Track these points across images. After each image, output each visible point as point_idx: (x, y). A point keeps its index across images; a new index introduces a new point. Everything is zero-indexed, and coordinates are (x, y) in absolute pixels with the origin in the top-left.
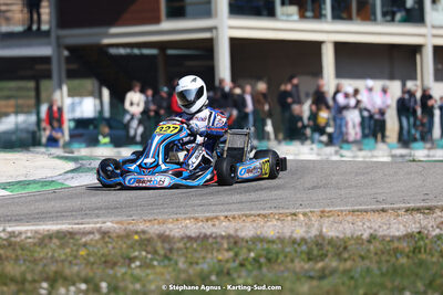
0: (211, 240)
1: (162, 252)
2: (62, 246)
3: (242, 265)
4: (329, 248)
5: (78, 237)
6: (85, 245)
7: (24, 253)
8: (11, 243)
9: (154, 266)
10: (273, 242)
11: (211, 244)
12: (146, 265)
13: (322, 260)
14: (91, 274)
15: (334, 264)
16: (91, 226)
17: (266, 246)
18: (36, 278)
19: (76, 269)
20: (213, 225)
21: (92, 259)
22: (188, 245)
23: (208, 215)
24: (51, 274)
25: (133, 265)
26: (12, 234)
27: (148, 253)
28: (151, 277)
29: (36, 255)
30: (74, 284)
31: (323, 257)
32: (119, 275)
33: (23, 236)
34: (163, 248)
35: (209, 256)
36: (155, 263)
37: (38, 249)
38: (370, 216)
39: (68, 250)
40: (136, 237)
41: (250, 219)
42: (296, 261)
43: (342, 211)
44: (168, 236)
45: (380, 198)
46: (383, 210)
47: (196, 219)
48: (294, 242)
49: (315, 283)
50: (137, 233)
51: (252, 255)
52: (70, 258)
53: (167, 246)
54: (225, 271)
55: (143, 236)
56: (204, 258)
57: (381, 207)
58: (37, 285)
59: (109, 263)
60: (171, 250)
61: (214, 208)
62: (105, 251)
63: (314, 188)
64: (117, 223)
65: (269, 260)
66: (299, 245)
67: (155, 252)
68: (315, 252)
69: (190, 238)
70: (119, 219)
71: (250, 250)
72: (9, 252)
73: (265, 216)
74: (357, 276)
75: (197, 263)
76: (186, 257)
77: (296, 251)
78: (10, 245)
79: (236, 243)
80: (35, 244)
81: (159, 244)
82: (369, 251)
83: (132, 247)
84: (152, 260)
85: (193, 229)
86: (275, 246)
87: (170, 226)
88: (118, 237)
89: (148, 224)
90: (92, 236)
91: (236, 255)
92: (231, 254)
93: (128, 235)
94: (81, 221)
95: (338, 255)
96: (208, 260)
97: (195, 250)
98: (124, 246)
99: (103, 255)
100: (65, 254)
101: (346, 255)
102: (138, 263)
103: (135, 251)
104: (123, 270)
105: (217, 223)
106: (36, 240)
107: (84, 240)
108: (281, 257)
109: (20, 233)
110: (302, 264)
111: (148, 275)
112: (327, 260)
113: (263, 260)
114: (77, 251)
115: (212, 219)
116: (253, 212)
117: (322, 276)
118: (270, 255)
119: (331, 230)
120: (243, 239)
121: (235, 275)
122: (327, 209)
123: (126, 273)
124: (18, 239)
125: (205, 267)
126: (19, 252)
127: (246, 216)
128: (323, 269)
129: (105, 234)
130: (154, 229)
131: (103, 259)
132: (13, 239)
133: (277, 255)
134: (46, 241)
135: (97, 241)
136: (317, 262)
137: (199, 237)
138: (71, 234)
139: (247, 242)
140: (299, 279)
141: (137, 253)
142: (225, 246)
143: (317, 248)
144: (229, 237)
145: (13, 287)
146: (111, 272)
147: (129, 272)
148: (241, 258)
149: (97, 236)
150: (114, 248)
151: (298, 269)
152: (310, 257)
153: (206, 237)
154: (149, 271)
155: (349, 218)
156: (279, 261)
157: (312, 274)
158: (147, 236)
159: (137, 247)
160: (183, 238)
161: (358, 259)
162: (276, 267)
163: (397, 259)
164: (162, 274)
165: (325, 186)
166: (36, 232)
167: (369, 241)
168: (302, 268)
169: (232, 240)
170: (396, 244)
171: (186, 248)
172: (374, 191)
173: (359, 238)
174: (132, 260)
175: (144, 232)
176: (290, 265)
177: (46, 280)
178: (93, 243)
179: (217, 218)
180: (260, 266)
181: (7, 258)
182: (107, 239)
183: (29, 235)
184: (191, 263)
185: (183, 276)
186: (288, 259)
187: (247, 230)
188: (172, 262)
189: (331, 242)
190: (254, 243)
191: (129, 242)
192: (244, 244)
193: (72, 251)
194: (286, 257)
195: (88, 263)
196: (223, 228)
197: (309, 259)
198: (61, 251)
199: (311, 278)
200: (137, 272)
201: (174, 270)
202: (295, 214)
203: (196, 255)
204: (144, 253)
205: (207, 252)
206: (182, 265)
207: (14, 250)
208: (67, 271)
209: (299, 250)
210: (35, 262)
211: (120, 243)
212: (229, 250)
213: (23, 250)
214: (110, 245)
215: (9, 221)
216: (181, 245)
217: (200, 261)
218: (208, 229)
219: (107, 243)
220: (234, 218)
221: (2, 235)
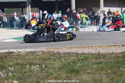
0: (71, 54)
1: (58, 57)
2: (32, 55)
3: (79, 60)
4: (101, 56)
5: (36, 53)
6: (38, 55)
7: (23, 57)
8: (19, 54)
9: (56, 61)
11: (71, 55)
13: (100, 59)
14: (40, 63)
15: (103, 60)
16: (39, 50)
17: (85, 55)
18: (26, 64)
19: (36, 61)
23: (69, 47)
24: (30, 63)
25: (50, 61)
26: (19, 52)
28: (55, 63)
30: (36, 65)
31: (100, 58)
32: (47, 63)
35: (70, 58)
37: (26, 56)
38: (112, 47)
39: (34, 56)
40: (51, 53)
41: (80, 48)
42: (93, 59)
43: (105, 46)
44: (59, 53)
45: (115, 42)
46: (116, 46)
47: (67, 48)
48: (92, 54)
49: (97, 65)
50: (51, 52)
51: (81, 58)
52: (34, 59)
53: (59, 55)
54: (74, 62)
55: (53, 53)
57: (115, 45)
58: (26, 66)
59: (44, 60)
60: (60, 57)
61: (71, 45)
62: (43, 57)
63: (97, 39)
65: (86, 59)
66: (93, 55)
67: (56, 57)
69: (65, 53)
70: (47, 48)
71: (81, 57)
72: (18, 57)
73: (84, 47)
74: (108, 63)
75: (67, 60)
76: (64, 58)
78: (19, 55)
79: (77, 54)
80: (25, 55)
81: (57, 55)
82: (111, 57)
83: (50, 56)
84: (55, 59)
85: (66, 51)
86: (87, 55)
87: (60, 50)
88: (47, 53)
89: (54, 49)
90: (40, 53)
91: (77, 58)
92: (76, 57)
93: (49, 52)
94: (36, 48)
95: (104, 58)
97: (67, 56)
98: (48, 55)
99: (43, 58)
100: (33, 57)
101: (106, 58)
102: (52, 60)
104: (48, 62)
105: (72, 49)
106: (25, 54)
108: (89, 58)
109: (21, 52)
111: (54, 63)
112: (101, 59)
113: (84, 59)
114: (36, 56)
116: (82, 46)
117: (99, 64)
119: (102, 51)
120: (79, 53)
121: (77, 63)
122: (101, 45)
124: (21, 54)
125: (69, 61)
126: (21, 57)
127: (80, 47)
128: (100, 61)
129: (43, 52)
130: (56, 51)
133: (88, 58)
134: (28, 54)
135: (41, 54)
136: (98, 60)
137: (68, 53)
138: (34, 52)
139: (80, 54)
140: (93, 64)
141: (52, 57)
143: (98, 56)
144: (75, 53)
145: (20, 66)
146: (45, 62)
149: (41, 53)
150: (45, 56)
151: (93, 62)
152: (96, 58)
153: (69, 53)
154: (55, 62)
155: (107, 48)
157: (97, 63)
158: (54, 53)
160: (63, 53)
161: (109, 59)
162: (88, 61)
163: (119, 59)
164: (58, 63)
165: (100, 39)
166: (25, 51)
167: (112, 54)
168: (94, 61)
169: (76, 54)
170: (119, 55)
171: (64, 56)
172: (113, 40)
173: (109, 53)
174: (50, 59)
175: (53, 52)
176: (91, 60)
177: (29, 64)
180: (83, 61)
182: (44, 53)
183: (23, 52)
184: (66, 60)
185: (64, 63)
186: (91, 59)
187: (80, 51)
188: (61, 60)
189: (102, 54)
190: (82, 54)
192: (79, 55)
195: (39, 60)
196: (74, 50)
197: (96, 59)
199: (97, 64)
200: (52, 62)
201: (61, 62)
202: (92, 47)
204: (53, 57)
206: (63, 60)
207: (20, 56)
208: (34, 62)
209: (93, 56)
210: (25, 59)
212: (75, 56)
214: (45, 55)
216: (63, 55)
217: (68, 59)
218: (70, 51)
219: (44, 55)
220: (76, 48)
221: (16, 52)
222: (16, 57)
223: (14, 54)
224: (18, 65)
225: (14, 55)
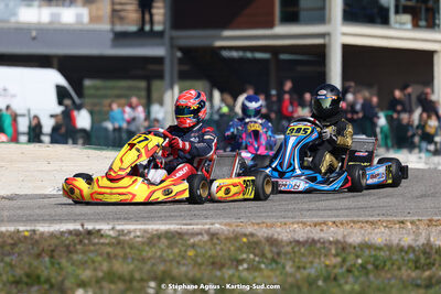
0: (319, 245)
1: (269, 255)
2: (170, 246)
3: (349, 271)
4: (437, 257)
5: (186, 237)
6: (193, 246)
7: (133, 251)
8: (119, 241)
9: (261, 270)
10: (380, 249)
11: (319, 249)
12: (253, 268)
13: (429, 269)
14: (198, 275)
16: (199, 227)
17: (373, 253)
18: (145, 277)
19: (183, 269)
20: (322, 230)
21: (200, 260)
22: (296, 249)
23: (315, 220)
24: (159, 273)
25: (241, 268)
26: (121, 232)
27: (255, 255)
29: (144, 254)
31: (430, 265)
32: (227, 276)
33: (132, 235)
34: (271, 251)
35: (317, 260)
36: (263, 266)
37: (147, 248)
39: (176, 250)
40: (245, 240)
41: (358, 226)
42: (404, 269)
44: (276, 240)
47: (304, 224)
48: (401, 249)
49: (422, 291)
50: (245, 235)
51: (360, 261)
52: (178, 259)
53: (275, 250)
54: (332, 276)
55: (251, 239)
56: (311, 263)
58: (144, 284)
59: (217, 264)
60: (279, 254)
61: (321, 213)
62: (213, 252)
63: (422, 196)
64: (225, 225)
65: (376, 267)
66: (406, 253)
67: (263, 255)
68: (422, 261)
69: (298, 242)
70: (228, 221)
71: (357, 257)
72: (118, 251)
73: (372, 223)
75: (304, 268)
76: (294, 262)
77: (403, 259)
78: (119, 243)
79: (343, 249)
80: (143, 243)
81: (267, 248)
83: (239, 249)
84: (259, 262)
85: (302, 233)
86: (382, 253)
87: (279, 229)
88: (227, 239)
89: (256, 227)
90: (200, 237)
91: (344, 261)
92: (339, 259)
93: (236, 237)
94: (189, 222)
96: (315, 265)
97: (303, 255)
98: (232, 248)
99: (210, 256)
100: (173, 254)
102: (245, 266)
103: (242, 253)
104: (231, 272)
105: (325, 228)
106: (145, 239)
107: (192, 241)
108: (388, 264)
109: (129, 232)
110: (409, 272)
111: (255, 278)
112: (434, 269)
113: (370, 267)
114: (185, 251)
115: (320, 224)
116: (361, 219)
117: (429, 286)
118: (377, 263)
120: (350, 245)
121: (342, 281)
122: (436, 218)
123: (233, 275)
124: (127, 238)
125: (313, 272)
126: (128, 250)
127: (354, 222)
128: (430, 278)
129: (213, 235)
130: (262, 232)
131: (211, 260)
132: (122, 238)
133: (385, 262)
134: (155, 240)
135: (205, 242)
136: (424, 271)
137: (306, 242)
138: (180, 234)
139: (355, 248)
140: (405, 287)
141: (244, 256)
142: (333, 251)
143: (425, 257)
144: (337, 242)
145: (121, 286)
146: (218, 273)
147: (237, 274)
148: (348, 264)
149: (206, 238)
150: (222, 250)
151: (404, 277)
152: (417, 266)
153: (314, 242)
154: (256, 274)
156: (386, 268)
157: (419, 282)
158: (255, 239)
159: (245, 249)
160: (291, 242)
162: (383, 274)
164: (269, 277)
165: (433, 195)
166: (145, 231)
168: (409, 276)
169: (340, 246)
171: (294, 252)
174: (240, 262)
175: (252, 235)
176: (396, 273)
177: (154, 279)
178: (201, 244)
179: (325, 223)
180: (367, 274)
181: (116, 256)
182: (215, 241)
183: (138, 234)
185: (290, 280)
186: (395, 267)
187: (356, 237)
188: (280, 266)
189: (438, 250)
190: (362, 249)
191: (237, 244)
192: (352, 250)
193: (180, 251)
194: (393, 264)
195: (196, 264)
196: (331, 233)
197: (416, 268)
198: (170, 251)
199: (418, 286)
200: (245, 274)
201: (281, 274)
202: (402, 222)
203: (304, 259)
204: (252, 256)
205: (315, 257)
206: (289, 269)
207: (123, 248)
208: (175, 272)
209: (406, 258)
210: (143, 261)
211: (228, 245)
212: (337, 255)
213: (131, 248)
214: (218, 247)
215: (118, 219)
216: (288, 249)
217: (308, 265)
218: (316, 234)
219: (215, 244)
220: (342, 224)
221: (111, 233)
222: (110, 249)
223: (102, 241)
224: (112, 282)
225: (102, 244)
